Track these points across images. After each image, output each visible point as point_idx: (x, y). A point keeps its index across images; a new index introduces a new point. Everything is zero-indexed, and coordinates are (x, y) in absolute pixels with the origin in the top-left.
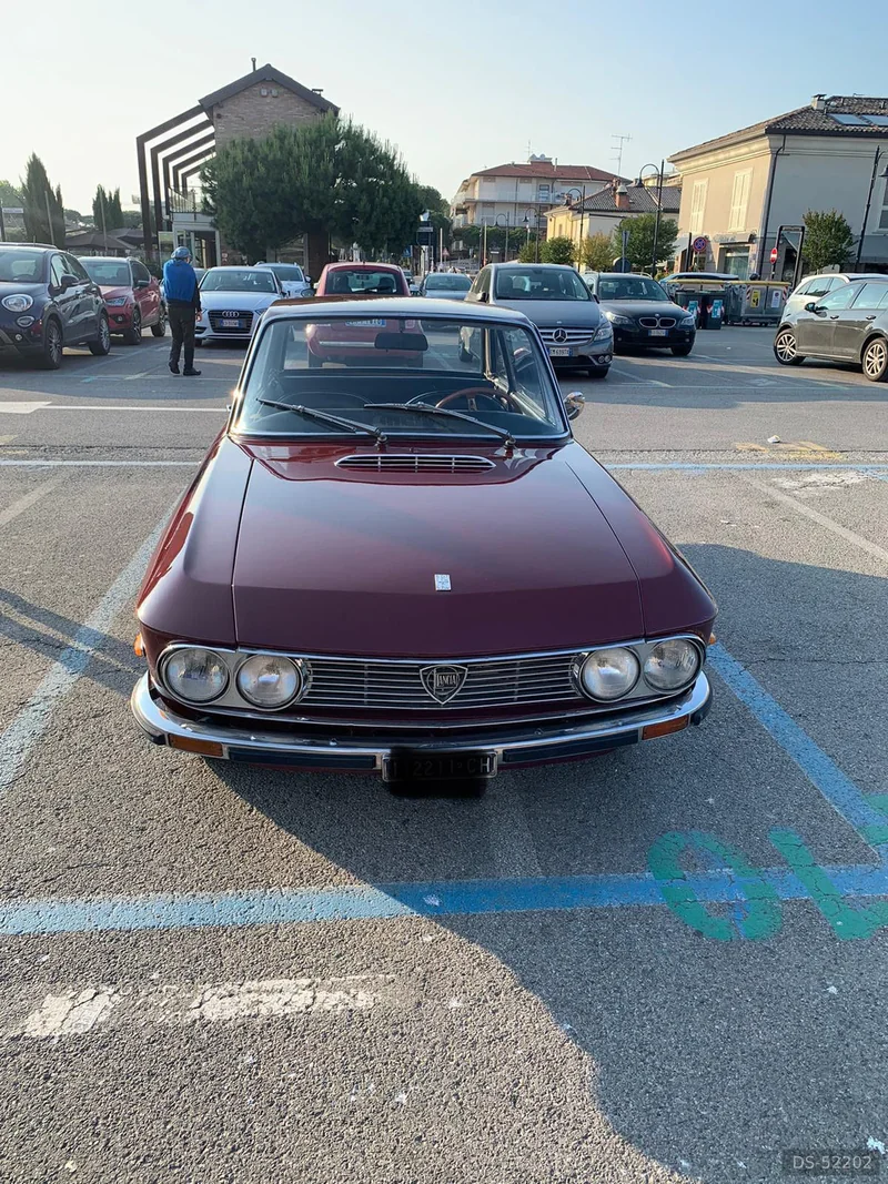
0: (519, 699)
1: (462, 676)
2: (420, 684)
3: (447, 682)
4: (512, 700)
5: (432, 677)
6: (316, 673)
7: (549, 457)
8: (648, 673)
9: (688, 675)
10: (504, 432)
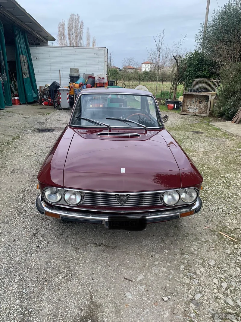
0: (145, 205)
1: (128, 197)
2: (116, 200)
3: (123, 199)
4: (142, 205)
5: (119, 197)
6: (86, 195)
7: (157, 134)
8: (182, 198)
9: (194, 199)
10: (145, 126)
